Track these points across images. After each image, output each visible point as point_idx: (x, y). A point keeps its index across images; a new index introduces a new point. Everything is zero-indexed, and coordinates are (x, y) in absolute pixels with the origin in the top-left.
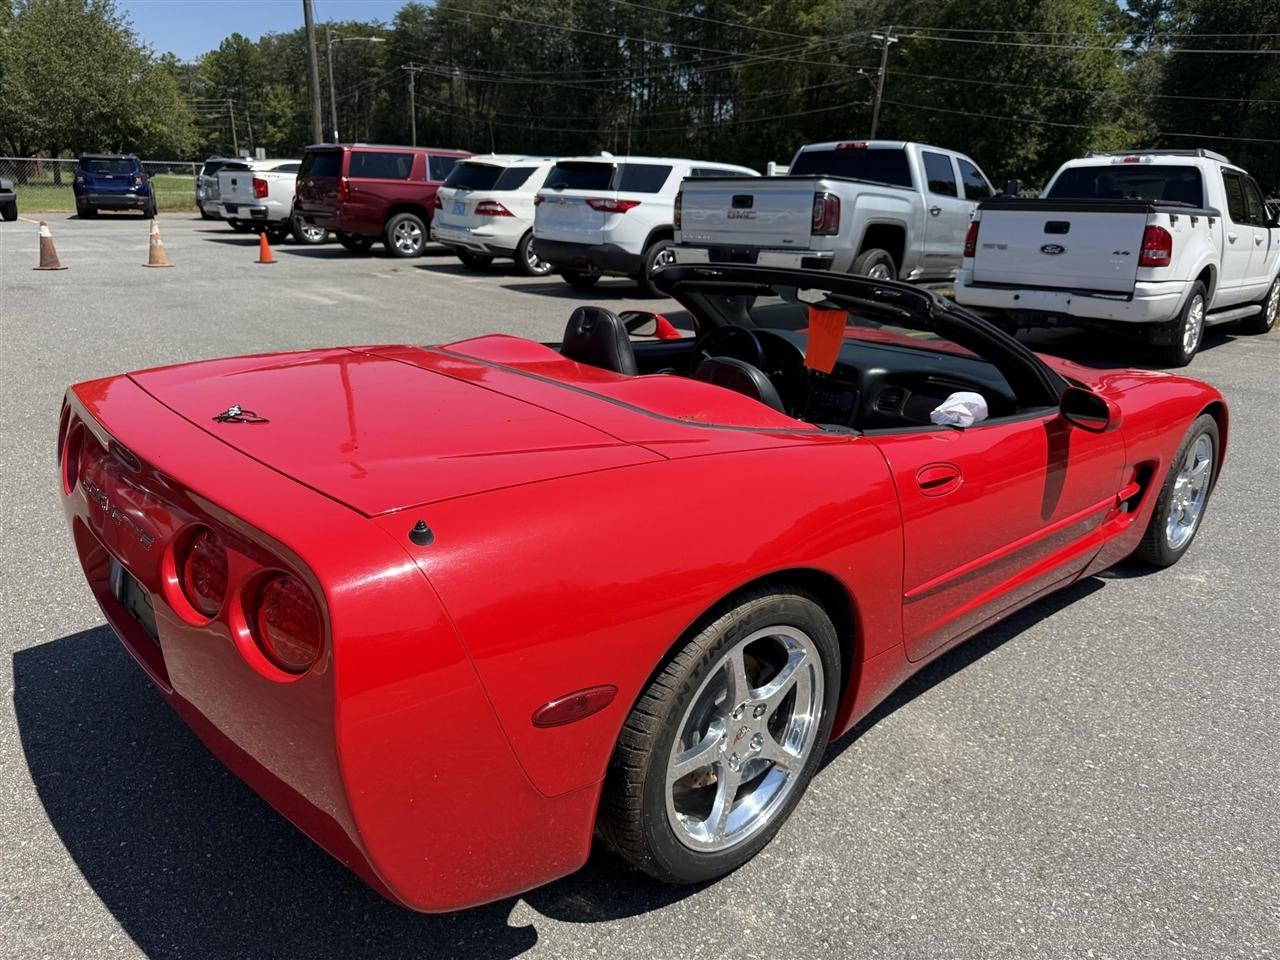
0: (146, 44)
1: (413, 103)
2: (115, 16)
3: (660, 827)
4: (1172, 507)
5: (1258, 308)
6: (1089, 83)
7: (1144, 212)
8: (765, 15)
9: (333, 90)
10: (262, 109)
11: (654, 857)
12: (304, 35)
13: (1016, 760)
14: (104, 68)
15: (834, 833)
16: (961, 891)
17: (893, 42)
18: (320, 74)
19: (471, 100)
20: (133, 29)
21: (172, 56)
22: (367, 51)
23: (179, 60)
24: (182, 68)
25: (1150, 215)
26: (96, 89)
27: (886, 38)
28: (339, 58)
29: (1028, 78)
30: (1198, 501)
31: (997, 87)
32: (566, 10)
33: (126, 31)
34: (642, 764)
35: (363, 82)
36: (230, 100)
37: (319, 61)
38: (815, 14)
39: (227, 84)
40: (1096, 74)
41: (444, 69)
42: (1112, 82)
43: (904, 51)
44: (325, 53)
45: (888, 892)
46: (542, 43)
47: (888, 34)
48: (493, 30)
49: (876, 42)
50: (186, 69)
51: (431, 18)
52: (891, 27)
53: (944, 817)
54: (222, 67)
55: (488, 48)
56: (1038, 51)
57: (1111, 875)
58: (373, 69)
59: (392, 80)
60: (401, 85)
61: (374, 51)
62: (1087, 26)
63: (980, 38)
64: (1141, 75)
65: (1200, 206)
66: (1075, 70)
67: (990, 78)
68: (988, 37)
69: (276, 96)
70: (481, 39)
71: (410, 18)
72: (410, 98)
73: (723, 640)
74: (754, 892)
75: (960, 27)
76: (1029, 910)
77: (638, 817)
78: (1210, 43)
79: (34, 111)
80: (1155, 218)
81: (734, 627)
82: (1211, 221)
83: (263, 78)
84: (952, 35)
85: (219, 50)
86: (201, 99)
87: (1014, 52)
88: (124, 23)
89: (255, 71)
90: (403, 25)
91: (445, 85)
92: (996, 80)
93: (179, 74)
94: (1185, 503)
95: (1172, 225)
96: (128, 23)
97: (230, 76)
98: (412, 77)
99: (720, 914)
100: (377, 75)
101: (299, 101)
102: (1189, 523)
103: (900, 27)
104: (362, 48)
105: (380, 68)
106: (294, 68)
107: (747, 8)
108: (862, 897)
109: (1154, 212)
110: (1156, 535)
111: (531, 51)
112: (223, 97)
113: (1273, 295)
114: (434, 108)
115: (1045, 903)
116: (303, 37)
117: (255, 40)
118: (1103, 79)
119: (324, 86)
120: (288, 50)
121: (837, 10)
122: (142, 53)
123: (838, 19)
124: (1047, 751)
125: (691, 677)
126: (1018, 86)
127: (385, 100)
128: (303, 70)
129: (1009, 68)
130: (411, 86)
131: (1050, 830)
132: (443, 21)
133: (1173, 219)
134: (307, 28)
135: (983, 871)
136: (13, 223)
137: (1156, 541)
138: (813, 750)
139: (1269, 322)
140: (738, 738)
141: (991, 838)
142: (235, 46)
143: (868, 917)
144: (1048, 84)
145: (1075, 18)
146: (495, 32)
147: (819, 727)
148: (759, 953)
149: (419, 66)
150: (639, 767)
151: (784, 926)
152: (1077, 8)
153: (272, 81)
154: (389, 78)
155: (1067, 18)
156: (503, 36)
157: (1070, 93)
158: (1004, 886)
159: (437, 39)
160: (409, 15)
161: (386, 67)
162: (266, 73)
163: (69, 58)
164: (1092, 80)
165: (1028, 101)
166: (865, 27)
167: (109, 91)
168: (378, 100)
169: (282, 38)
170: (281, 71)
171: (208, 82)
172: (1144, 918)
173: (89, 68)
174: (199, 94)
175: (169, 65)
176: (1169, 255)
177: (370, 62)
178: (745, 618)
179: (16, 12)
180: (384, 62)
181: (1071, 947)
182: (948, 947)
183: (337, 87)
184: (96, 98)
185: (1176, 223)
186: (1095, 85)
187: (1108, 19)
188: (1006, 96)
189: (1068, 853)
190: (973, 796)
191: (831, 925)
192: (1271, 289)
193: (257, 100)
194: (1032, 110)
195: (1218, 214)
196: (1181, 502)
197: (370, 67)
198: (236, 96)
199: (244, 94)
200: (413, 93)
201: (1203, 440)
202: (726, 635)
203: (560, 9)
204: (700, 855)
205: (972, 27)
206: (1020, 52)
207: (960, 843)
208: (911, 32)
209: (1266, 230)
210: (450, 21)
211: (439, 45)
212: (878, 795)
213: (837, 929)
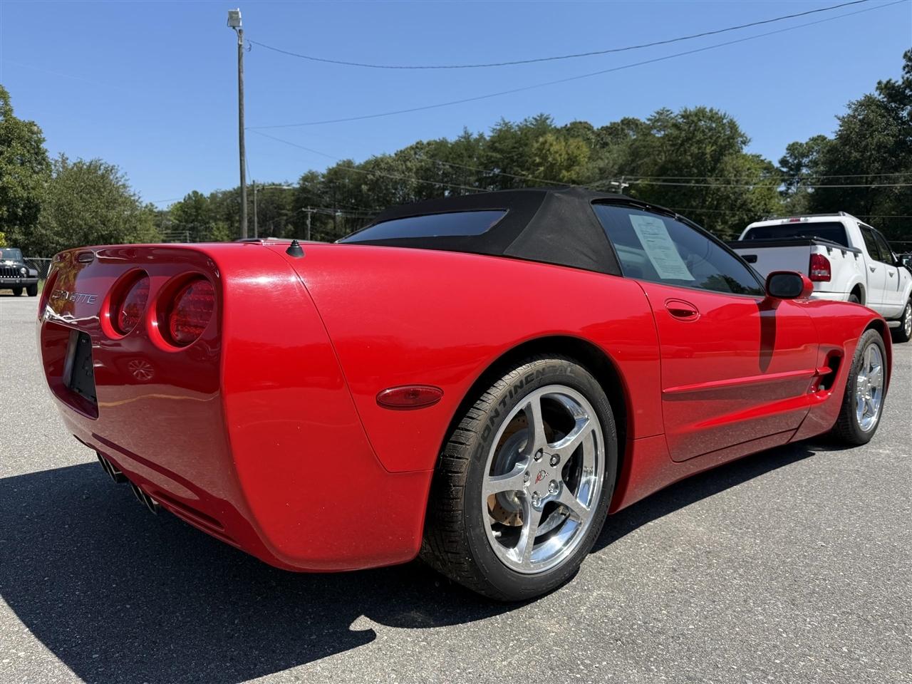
0: (136, 193)
1: (309, 232)
2: (118, 175)
3: (478, 530)
4: (858, 398)
5: (899, 323)
6: (759, 209)
7: (809, 245)
8: (540, 173)
9: (256, 224)
10: (208, 237)
11: (473, 559)
12: (239, 191)
13: (762, 541)
14: (107, 207)
15: (620, 579)
16: (730, 612)
17: (625, 187)
18: (248, 215)
19: (348, 231)
20: (128, 183)
21: (152, 205)
22: (280, 200)
23: (156, 208)
24: (158, 212)
25: (813, 247)
26: (100, 220)
27: (620, 183)
28: (262, 205)
29: (717, 207)
30: (877, 399)
31: (698, 212)
32: (410, 174)
33: (124, 185)
34: (463, 470)
35: (276, 219)
36: (187, 232)
37: (248, 207)
38: (572, 172)
39: (186, 221)
40: (763, 202)
41: (330, 211)
42: (774, 208)
43: (633, 192)
44: (253, 202)
45: (668, 612)
46: (395, 194)
47: (621, 181)
48: (363, 186)
49: (614, 187)
50: (161, 213)
51: (323, 180)
52: (623, 177)
53: (708, 571)
54: (184, 211)
55: (359, 198)
56: (722, 189)
57: (853, 604)
58: (283, 211)
59: (296, 218)
60: (301, 221)
61: (285, 200)
62: (754, 174)
63: (684, 182)
64: (794, 206)
65: (847, 246)
66: (749, 201)
67: (692, 207)
68: (688, 181)
69: (218, 229)
70: (355, 192)
71: (309, 180)
72: (307, 229)
73: (524, 381)
74: (557, 611)
75: (669, 175)
76: (788, 624)
77: (460, 518)
78: (837, 181)
79: (57, 234)
80: (816, 249)
81: (533, 374)
82: (856, 256)
83: (211, 218)
84: (665, 181)
85: (183, 201)
86: (169, 231)
87: (707, 190)
88: (123, 180)
89: (205, 213)
90: (304, 184)
91: (331, 221)
92: (696, 207)
93: (156, 216)
94: (868, 397)
95: (829, 254)
96: (125, 180)
97: (189, 217)
98: (309, 216)
99: (530, 624)
100: (286, 215)
101: (233, 231)
102: (873, 414)
103: (629, 177)
104: (277, 198)
105: (288, 210)
106: (232, 211)
107: (528, 169)
108: (647, 615)
109: (815, 244)
110: (849, 415)
111: (388, 198)
112: (183, 230)
113: (907, 315)
114: (323, 235)
115: (800, 619)
116: (239, 192)
117: (207, 194)
118: (768, 206)
119: (251, 222)
120: (228, 201)
121: (587, 169)
122: (132, 198)
123: (588, 174)
124: (786, 537)
125: (500, 404)
126: (711, 211)
127: (291, 230)
128: (237, 213)
129: (704, 201)
130: (308, 222)
131: (796, 579)
132: (331, 181)
133: (829, 250)
134: (241, 188)
135: (745, 601)
136: (34, 297)
137: (849, 420)
138: (599, 506)
139: (908, 335)
140: (538, 479)
141: (749, 583)
142: (194, 198)
143: (653, 627)
144: (732, 209)
145: (745, 168)
146: (364, 188)
147: (603, 487)
148: (563, 647)
149: (314, 209)
150: (460, 473)
151: (583, 631)
152: (746, 163)
153: (216, 220)
154: (293, 216)
155: (740, 169)
156: (369, 190)
157: (747, 215)
158: (764, 609)
159: (327, 192)
160: (307, 178)
161: (292, 210)
162: (213, 214)
163: (85, 201)
164: (761, 207)
165: (719, 221)
166: (607, 178)
167: (108, 221)
168: (286, 230)
169: (224, 193)
170: (223, 213)
171: (174, 221)
172: (885, 629)
173: (97, 208)
174: (167, 228)
175: (150, 210)
176: (830, 273)
177: (282, 207)
178: (540, 369)
179: (54, 175)
180: (291, 207)
181: (828, 646)
182: (722, 644)
183: (258, 223)
184: (100, 226)
185: (831, 253)
186: (764, 210)
187: (768, 173)
188: (703, 218)
189: (814, 592)
190: (730, 560)
191: (622, 631)
192: (905, 311)
193: (206, 231)
194: (723, 226)
195: (860, 252)
196: (863, 395)
197: (282, 209)
198: (192, 229)
199: (197, 228)
200: (309, 226)
201: (872, 348)
202: (526, 378)
203: (406, 173)
204: (511, 572)
205: (676, 175)
206: (711, 190)
207: (724, 586)
208: (637, 180)
209: (895, 268)
210: (335, 181)
211: (328, 196)
212: (653, 559)
213: (627, 633)
